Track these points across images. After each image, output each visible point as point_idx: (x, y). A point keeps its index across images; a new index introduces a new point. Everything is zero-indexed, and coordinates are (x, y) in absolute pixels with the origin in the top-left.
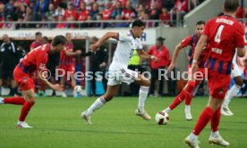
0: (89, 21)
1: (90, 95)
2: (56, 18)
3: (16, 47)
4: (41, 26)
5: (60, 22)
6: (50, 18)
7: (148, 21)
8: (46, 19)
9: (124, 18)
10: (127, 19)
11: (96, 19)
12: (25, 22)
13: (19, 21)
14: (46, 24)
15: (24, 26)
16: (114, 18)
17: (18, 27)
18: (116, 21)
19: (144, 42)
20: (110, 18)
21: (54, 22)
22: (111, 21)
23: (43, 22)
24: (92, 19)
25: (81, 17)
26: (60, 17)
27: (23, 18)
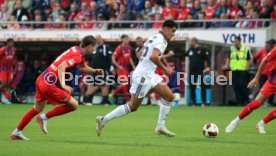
0: (190, 20)
1: (190, 104)
2: (153, 17)
3: (108, 50)
4: (135, 26)
5: (157, 21)
6: (145, 17)
7: (257, 20)
8: (142, 17)
9: (230, 17)
10: (233, 18)
11: (197, 18)
12: (118, 21)
13: (112, 21)
14: (141, 24)
15: (117, 26)
16: (219, 17)
17: (110, 27)
18: (221, 20)
19: (252, 45)
20: (214, 16)
21: (150, 21)
22: (214, 20)
23: (138, 21)
24: (193, 18)
25: (180, 16)
26: (157, 16)
27: (115, 17)
